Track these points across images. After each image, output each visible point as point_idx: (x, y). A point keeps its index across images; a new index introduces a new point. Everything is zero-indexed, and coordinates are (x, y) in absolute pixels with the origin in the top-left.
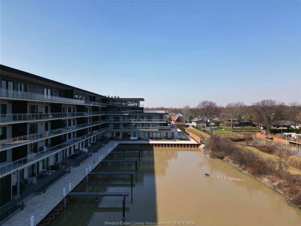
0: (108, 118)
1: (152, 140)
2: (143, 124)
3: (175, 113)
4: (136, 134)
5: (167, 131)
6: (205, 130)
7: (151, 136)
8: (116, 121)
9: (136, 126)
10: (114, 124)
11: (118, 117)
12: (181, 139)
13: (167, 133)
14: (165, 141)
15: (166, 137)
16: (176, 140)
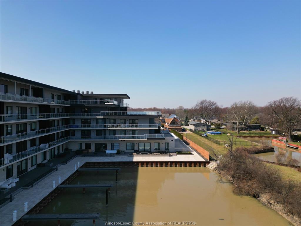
0: (74, 123)
1: (138, 154)
2: (125, 130)
3: (168, 114)
4: (115, 146)
5: (159, 141)
6: (206, 136)
7: (136, 148)
8: (85, 127)
10: (82, 131)
11: (90, 120)
12: (179, 153)
13: (159, 144)
14: (156, 155)
15: (158, 149)
16: (172, 154)
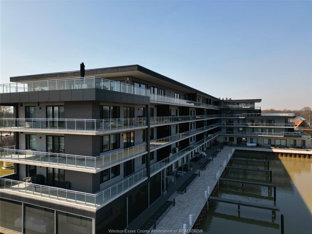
4: (253, 141)
5: (295, 138)
7: (273, 143)
8: (229, 125)
9: (253, 131)
10: (227, 128)
11: (232, 120)
15: (294, 145)
16: (309, 150)
